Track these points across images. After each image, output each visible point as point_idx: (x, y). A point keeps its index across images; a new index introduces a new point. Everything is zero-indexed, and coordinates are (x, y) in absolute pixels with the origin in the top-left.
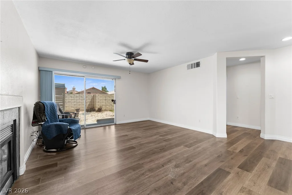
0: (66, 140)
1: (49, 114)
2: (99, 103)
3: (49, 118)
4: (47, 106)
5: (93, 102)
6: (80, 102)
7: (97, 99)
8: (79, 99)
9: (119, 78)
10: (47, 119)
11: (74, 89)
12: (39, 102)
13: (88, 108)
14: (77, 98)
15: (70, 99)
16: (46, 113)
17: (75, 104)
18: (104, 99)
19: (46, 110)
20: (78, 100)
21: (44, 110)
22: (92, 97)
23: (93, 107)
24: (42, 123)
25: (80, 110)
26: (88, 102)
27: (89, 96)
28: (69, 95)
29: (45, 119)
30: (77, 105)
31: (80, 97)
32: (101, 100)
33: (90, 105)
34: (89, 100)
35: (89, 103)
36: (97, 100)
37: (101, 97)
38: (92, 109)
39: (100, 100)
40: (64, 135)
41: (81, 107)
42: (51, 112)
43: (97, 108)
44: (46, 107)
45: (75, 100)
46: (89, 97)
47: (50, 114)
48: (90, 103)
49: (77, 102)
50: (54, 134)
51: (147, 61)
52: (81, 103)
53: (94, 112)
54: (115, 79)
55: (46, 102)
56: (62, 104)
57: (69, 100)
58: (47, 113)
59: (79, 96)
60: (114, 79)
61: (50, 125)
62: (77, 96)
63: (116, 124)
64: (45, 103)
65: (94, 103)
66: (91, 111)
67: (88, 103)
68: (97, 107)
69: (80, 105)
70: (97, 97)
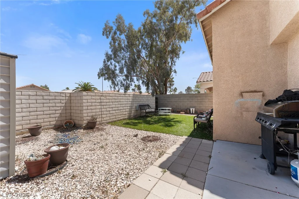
2: (88, 111)
5: (69, 108)
6: (39, 109)
7: (84, 101)
8: (35, 101)
13: (59, 123)
14: (30, 101)
17: (24, 114)
18: (97, 101)
20: (31, 105)
22: (67, 98)
23: (72, 119)
27: (61, 96)
30: (31, 117)
31: (38, 97)
32: (93, 104)
35: (60, 112)
36: (84, 104)
37: (93, 97)
38: (71, 123)
39: (91, 104)
43: (85, 122)
45: (24, 106)
46: (61, 98)
48: (64, 112)
49: (31, 109)
62: (29, 95)
65: (72, 111)
67: (57, 112)
68: (85, 118)
69: (39, 117)
70: (84, 98)
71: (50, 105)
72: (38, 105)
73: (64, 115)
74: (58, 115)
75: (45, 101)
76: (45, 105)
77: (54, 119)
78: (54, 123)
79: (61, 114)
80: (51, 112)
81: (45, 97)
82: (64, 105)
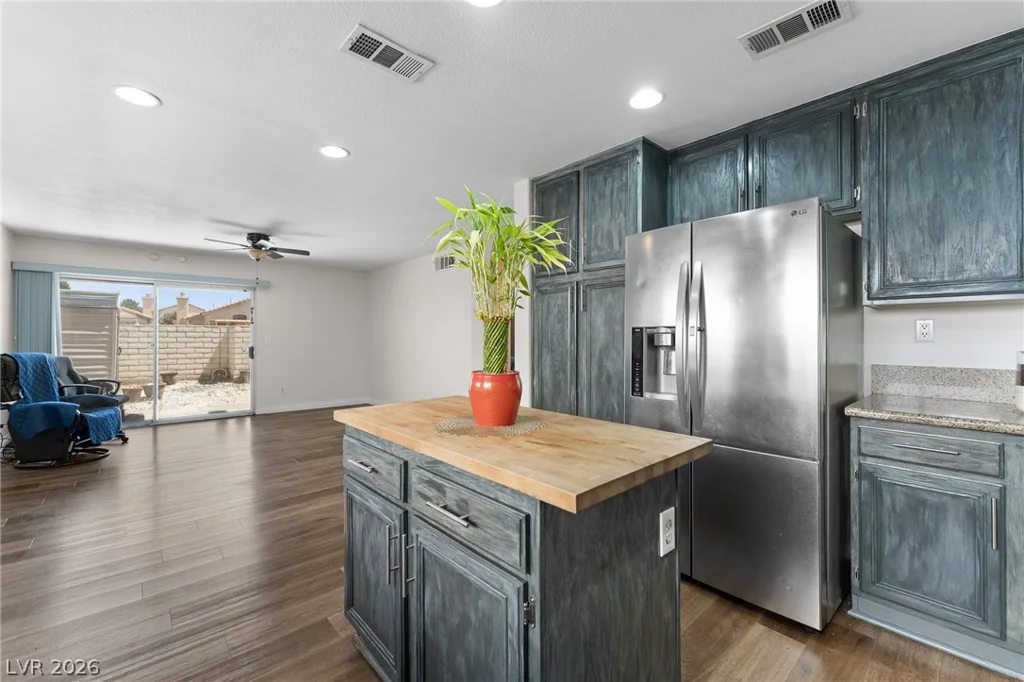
0: (72, 443)
1: (31, 383)
3: (30, 391)
4: (25, 365)
5: (225, 350)
6: (180, 351)
7: (236, 340)
9: (267, 286)
10: (23, 393)
11: (182, 301)
12: (5, 355)
13: (208, 372)
14: (168, 340)
15: (142, 340)
16: (22, 381)
19: (21, 373)
20: (171, 345)
21: (17, 372)
22: (222, 335)
23: (228, 369)
24: (11, 403)
25: (176, 377)
26: (207, 350)
27: (212, 332)
28: (141, 329)
29: (18, 395)
30: (169, 361)
33: (215, 361)
34: (212, 345)
35: (211, 355)
36: (237, 345)
38: (223, 373)
40: (66, 429)
41: (183, 367)
42: (36, 378)
43: (237, 372)
44: (20, 365)
47: (34, 383)
48: (217, 355)
49: (169, 351)
50: (39, 425)
51: (307, 253)
52: (184, 356)
53: (227, 384)
54: (255, 289)
55: (22, 354)
56: (104, 359)
57: (140, 346)
58: (25, 381)
59: (177, 331)
60: (250, 288)
61: (30, 408)
62: (168, 332)
63: (254, 415)
64: (20, 357)
65: (231, 356)
66: (214, 382)
67: (206, 356)
68: (237, 368)
69: (180, 361)
70: (237, 335)
71: (196, 345)
72: (179, 345)
73: (217, 361)
74: (207, 361)
75: (187, 340)
76: (189, 345)
77: (201, 366)
78: (201, 371)
79: (211, 359)
80: (196, 355)
81: (189, 334)
82: (217, 345)
